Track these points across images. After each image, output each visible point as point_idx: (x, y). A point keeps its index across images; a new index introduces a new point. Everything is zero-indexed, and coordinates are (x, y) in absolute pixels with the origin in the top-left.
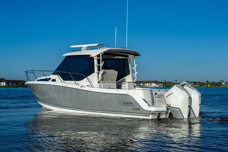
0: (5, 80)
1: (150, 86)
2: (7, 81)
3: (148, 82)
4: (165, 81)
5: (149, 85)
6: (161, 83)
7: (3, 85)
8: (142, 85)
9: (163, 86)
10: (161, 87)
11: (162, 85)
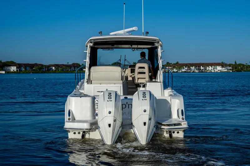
0: (15, 63)
1: (214, 71)
2: (18, 64)
3: (211, 65)
4: (235, 63)
5: (213, 68)
6: (230, 65)
7: (14, 70)
8: (203, 68)
9: (233, 69)
10: (229, 71)
11: (231, 68)
